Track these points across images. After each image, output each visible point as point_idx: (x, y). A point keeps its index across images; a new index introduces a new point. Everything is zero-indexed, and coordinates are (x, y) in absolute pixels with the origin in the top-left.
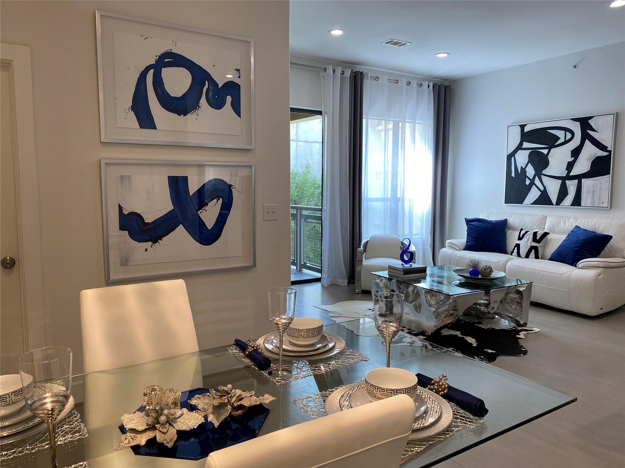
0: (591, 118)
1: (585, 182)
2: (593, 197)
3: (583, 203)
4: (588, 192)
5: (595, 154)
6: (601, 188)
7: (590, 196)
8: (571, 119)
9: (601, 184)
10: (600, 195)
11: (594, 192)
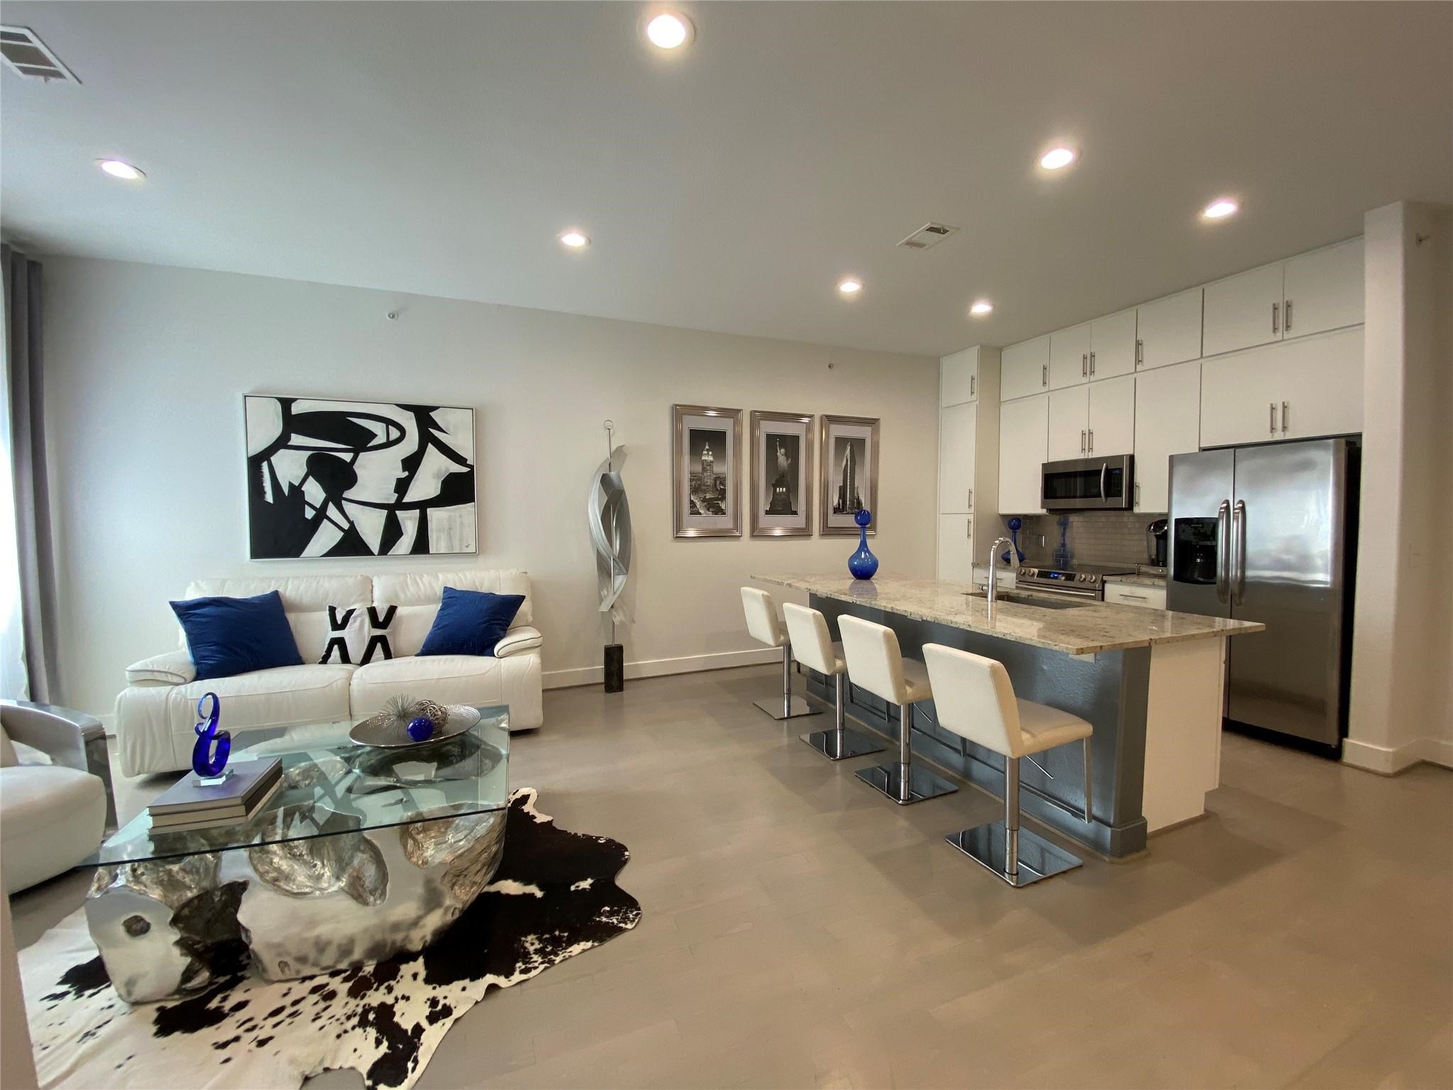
0: (434, 408)
1: (434, 514)
2: (450, 538)
3: (433, 548)
4: (439, 530)
5: (447, 469)
6: (462, 523)
7: (444, 536)
8: (398, 405)
9: (461, 516)
10: (461, 533)
11: (450, 529)
